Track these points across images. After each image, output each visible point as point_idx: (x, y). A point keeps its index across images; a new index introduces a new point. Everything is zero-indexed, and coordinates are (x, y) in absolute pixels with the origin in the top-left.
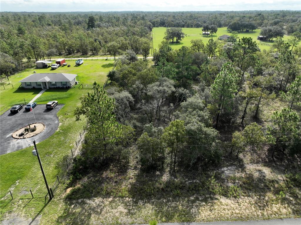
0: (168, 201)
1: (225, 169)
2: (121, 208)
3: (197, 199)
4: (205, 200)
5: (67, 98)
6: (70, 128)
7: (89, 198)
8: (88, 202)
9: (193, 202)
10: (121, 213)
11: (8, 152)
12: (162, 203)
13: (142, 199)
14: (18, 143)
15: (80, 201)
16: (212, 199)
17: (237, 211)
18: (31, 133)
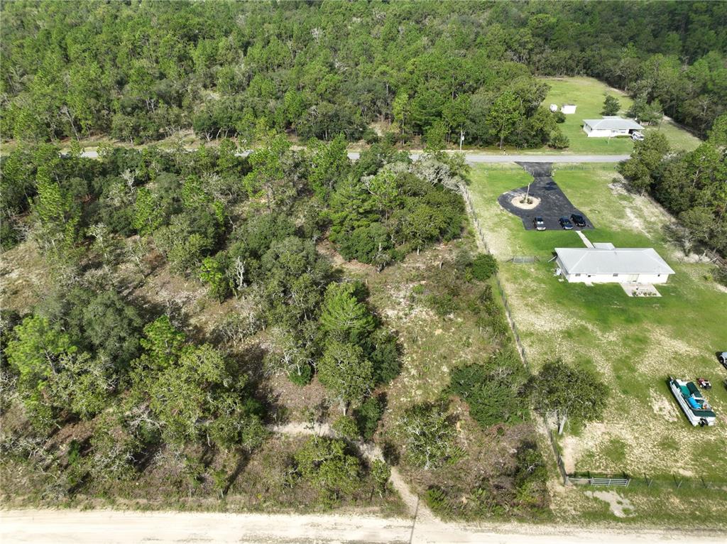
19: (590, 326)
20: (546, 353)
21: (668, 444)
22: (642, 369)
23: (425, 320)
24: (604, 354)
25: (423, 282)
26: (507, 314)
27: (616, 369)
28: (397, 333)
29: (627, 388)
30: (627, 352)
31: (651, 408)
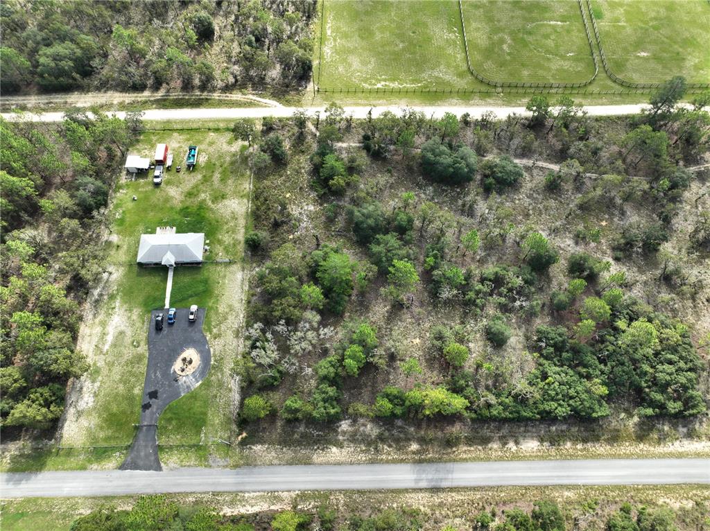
0: (301, 449)
1: (343, 422)
2: (273, 454)
3: (318, 448)
4: (323, 450)
5: (204, 292)
6: (222, 358)
7: (254, 445)
8: (253, 447)
9: (316, 450)
10: (273, 457)
11: (183, 395)
12: (296, 451)
13: (286, 447)
14: (185, 382)
15: (248, 446)
16: (327, 448)
17: (338, 458)
18: (189, 367)
19: (210, 203)
20: (240, 184)
21: (211, 144)
22: (200, 177)
23: (294, 204)
24: (212, 185)
25: (291, 237)
26: (250, 210)
27: (211, 176)
28: (309, 194)
29: (212, 166)
30: (201, 186)
31: (208, 158)
